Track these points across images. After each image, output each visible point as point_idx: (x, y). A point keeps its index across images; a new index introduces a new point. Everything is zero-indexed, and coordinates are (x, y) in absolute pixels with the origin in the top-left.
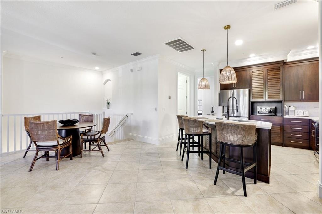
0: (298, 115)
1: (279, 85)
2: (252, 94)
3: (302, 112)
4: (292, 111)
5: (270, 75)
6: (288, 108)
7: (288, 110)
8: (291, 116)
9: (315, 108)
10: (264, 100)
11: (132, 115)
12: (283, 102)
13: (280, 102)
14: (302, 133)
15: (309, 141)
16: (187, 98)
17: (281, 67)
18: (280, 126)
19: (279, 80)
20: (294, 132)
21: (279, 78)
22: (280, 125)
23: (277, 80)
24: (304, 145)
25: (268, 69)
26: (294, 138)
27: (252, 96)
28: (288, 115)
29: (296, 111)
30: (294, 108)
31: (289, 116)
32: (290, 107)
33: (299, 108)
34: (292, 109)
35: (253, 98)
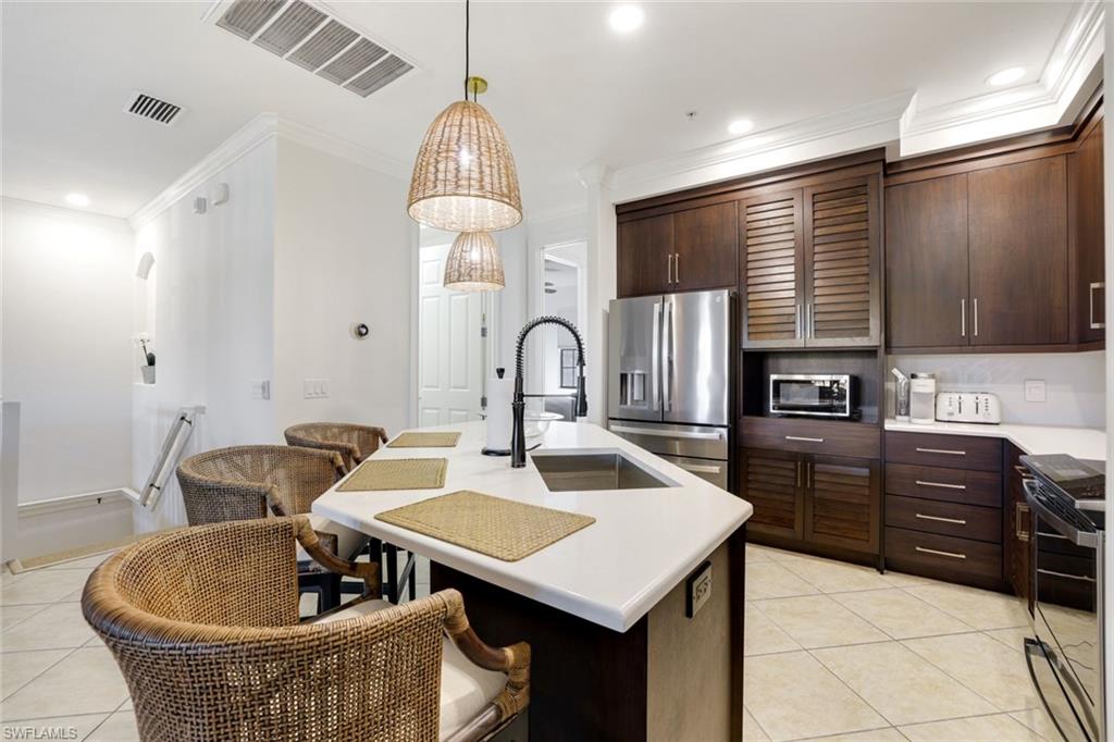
0: (951, 414)
1: (866, 270)
2: (749, 317)
3: (968, 400)
4: (923, 396)
5: (827, 222)
6: (909, 384)
7: (909, 392)
8: (918, 424)
9: (1028, 384)
10: (798, 342)
11: (203, 413)
12: (881, 351)
13: (870, 353)
14: (970, 509)
15: (998, 548)
16: (488, 338)
17: (871, 182)
18: (865, 472)
19: (864, 243)
20: (930, 500)
21: (863, 235)
22: (869, 464)
23: (852, 244)
24: (979, 568)
25: (814, 195)
26: (930, 534)
27: (749, 325)
28: (907, 414)
29: (944, 399)
30: (933, 381)
31: (910, 422)
32: (913, 376)
33: (955, 380)
34: (924, 385)
35: (749, 333)
